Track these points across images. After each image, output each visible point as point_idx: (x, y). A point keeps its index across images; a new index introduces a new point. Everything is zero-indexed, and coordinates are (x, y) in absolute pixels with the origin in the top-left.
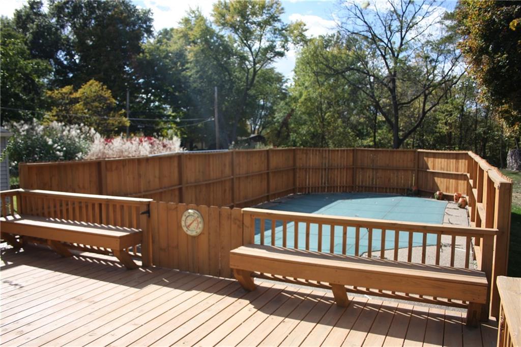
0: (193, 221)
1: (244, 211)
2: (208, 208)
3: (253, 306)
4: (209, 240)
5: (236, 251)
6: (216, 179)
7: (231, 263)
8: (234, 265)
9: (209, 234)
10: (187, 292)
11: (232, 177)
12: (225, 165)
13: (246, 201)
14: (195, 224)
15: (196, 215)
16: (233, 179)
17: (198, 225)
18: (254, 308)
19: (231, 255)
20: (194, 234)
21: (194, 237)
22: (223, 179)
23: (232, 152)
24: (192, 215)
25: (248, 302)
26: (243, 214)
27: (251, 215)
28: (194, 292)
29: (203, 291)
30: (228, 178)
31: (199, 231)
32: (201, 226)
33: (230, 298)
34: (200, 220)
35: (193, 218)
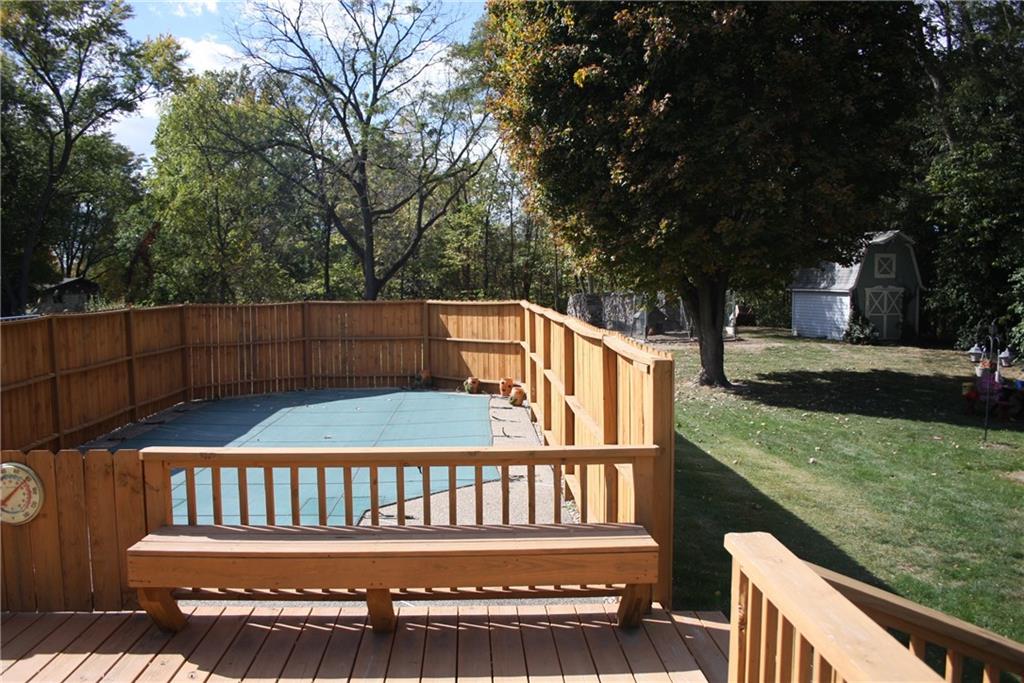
0: (15, 490)
1: (145, 454)
2: (52, 456)
3: (197, 666)
4: (60, 529)
5: (139, 546)
7: (131, 577)
8: (135, 579)
9: (60, 514)
10: (20, 661)
11: (53, 375)
13: (86, 425)
14: (20, 496)
15: (22, 475)
16: (54, 378)
17: (30, 497)
18: (198, 669)
19: (130, 559)
20: (20, 518)
21: (19, 527)
22: (31, 382)
23: (50, 320)
24: (11, 476)
25: (180, 658)
26: (143, 462)
27: (163, 462)
28: (39, 659)
29: (63, 651)
31: (32, 511)
32: (36, 498)
34: (32, 484)
35: (14, 481)
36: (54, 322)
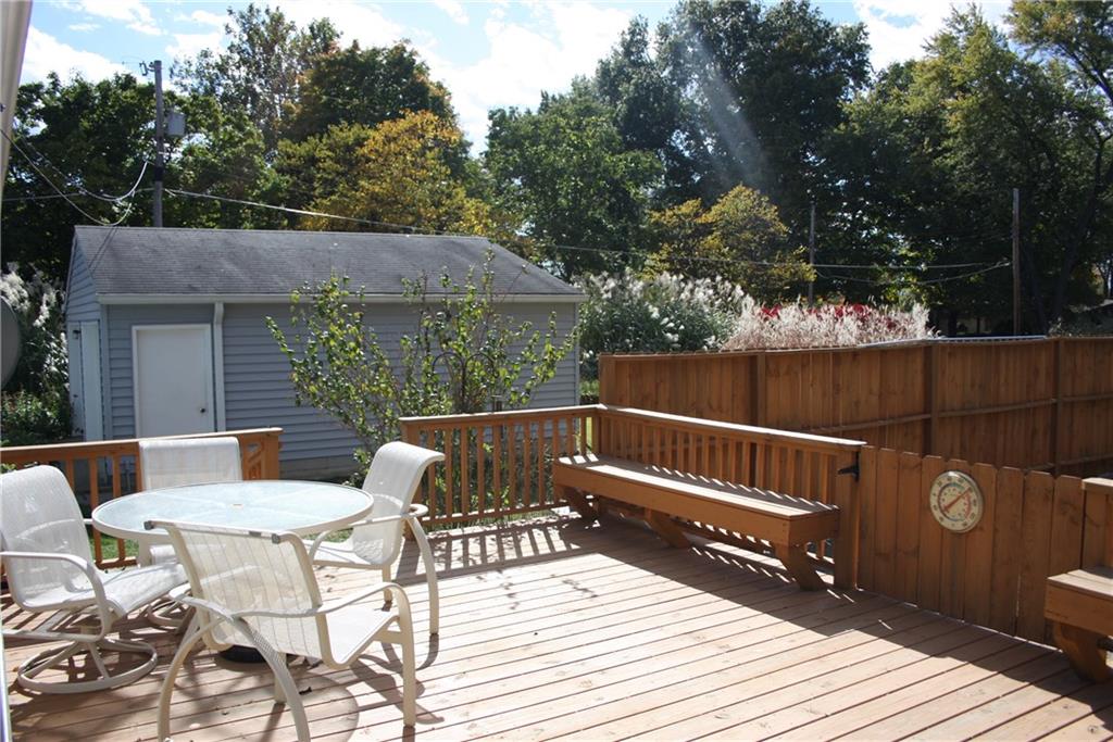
0: (958, 498)
1: (1088, 484)
2: (994, 472)
3: (1102, 723)
4: (994, 545)
5: (1063, 579)
6: (1015, 404)
7: (1048, 607)
8: (1053, 611)
9: (996, 530)
10: (933, 658)
11: (1054, 400)
12: (1037, 372)
13: (1087, 459)
14: (961, 506)
15: (966, 485)
16: (1055, 404)
17: (969, 509)
18: (1105, 726)
19: (1049, 588)
20: (959, 527)
21: (957, 535)
22: (1028, 405)
23: (1057, 342)
24: (955, 484)
25: (1087, 709)
26: (1085, 492)
27: (1107, 496)
28: (950, 662)
29: (973, 662)
30: (1044, 403)
31: (970, 522)
32: (976, 510)
33: (1039, 690)
34: (973, 496)
35: (958, 490)
36: (1061, 345)
